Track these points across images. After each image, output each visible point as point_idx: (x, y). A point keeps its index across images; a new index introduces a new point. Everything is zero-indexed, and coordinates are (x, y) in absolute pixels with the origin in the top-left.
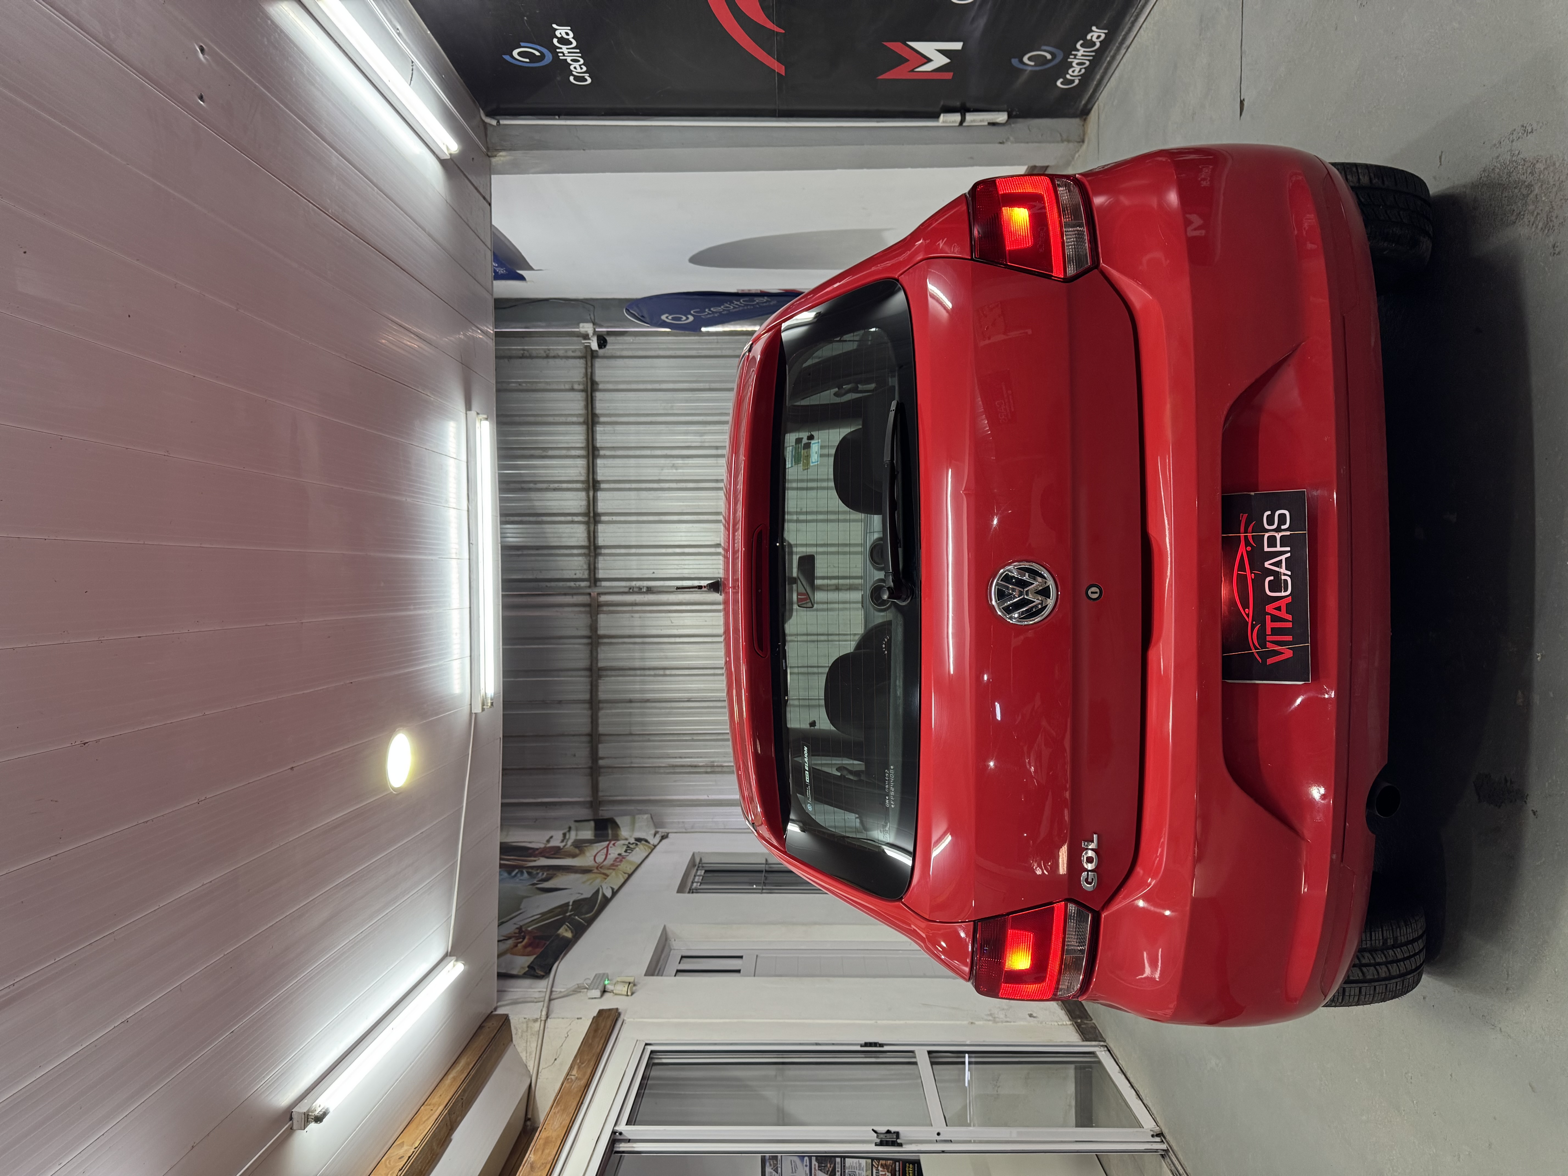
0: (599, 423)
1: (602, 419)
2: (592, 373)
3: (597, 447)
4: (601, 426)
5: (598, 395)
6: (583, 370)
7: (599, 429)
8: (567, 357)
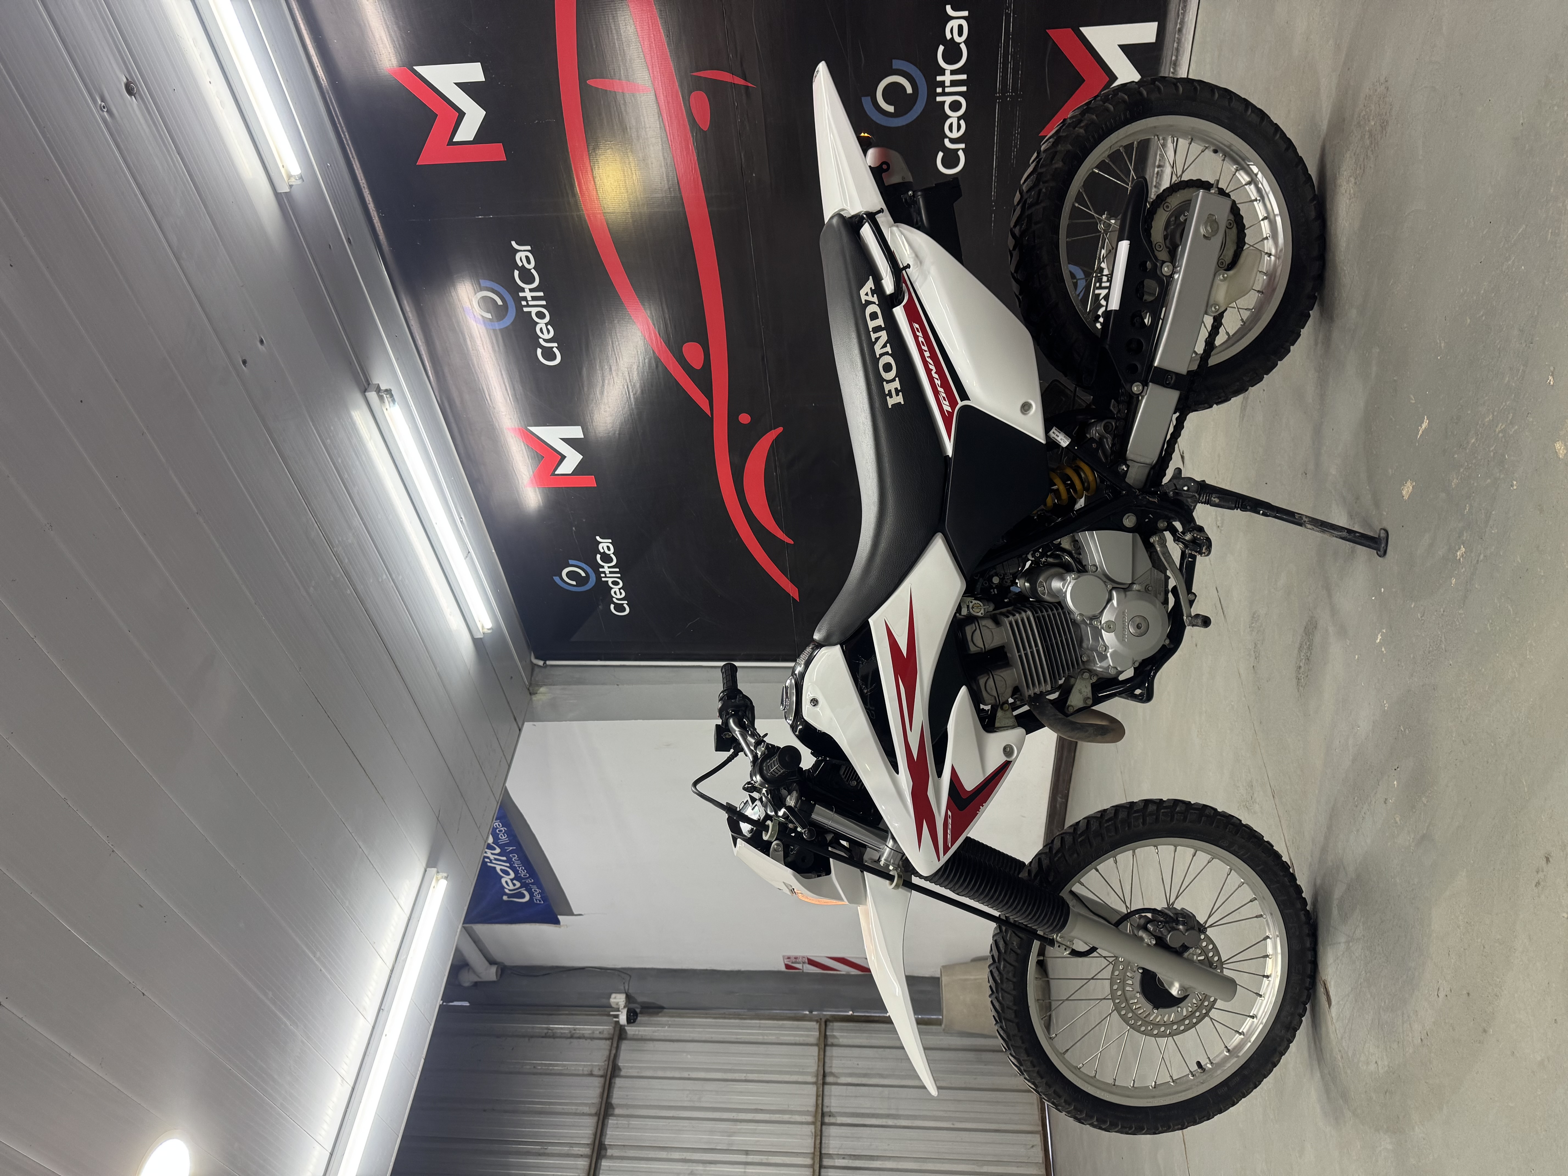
0: (613, 1115)
1: (617, 1111)
2: (616, 1056)
3: (605, 1145)
4: (615, 1118)
5: (618, 1082)
6: (607, 1053)
7: (611, 1121)
8: (592, 1039)
